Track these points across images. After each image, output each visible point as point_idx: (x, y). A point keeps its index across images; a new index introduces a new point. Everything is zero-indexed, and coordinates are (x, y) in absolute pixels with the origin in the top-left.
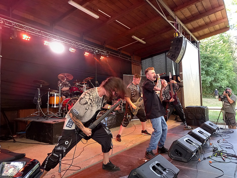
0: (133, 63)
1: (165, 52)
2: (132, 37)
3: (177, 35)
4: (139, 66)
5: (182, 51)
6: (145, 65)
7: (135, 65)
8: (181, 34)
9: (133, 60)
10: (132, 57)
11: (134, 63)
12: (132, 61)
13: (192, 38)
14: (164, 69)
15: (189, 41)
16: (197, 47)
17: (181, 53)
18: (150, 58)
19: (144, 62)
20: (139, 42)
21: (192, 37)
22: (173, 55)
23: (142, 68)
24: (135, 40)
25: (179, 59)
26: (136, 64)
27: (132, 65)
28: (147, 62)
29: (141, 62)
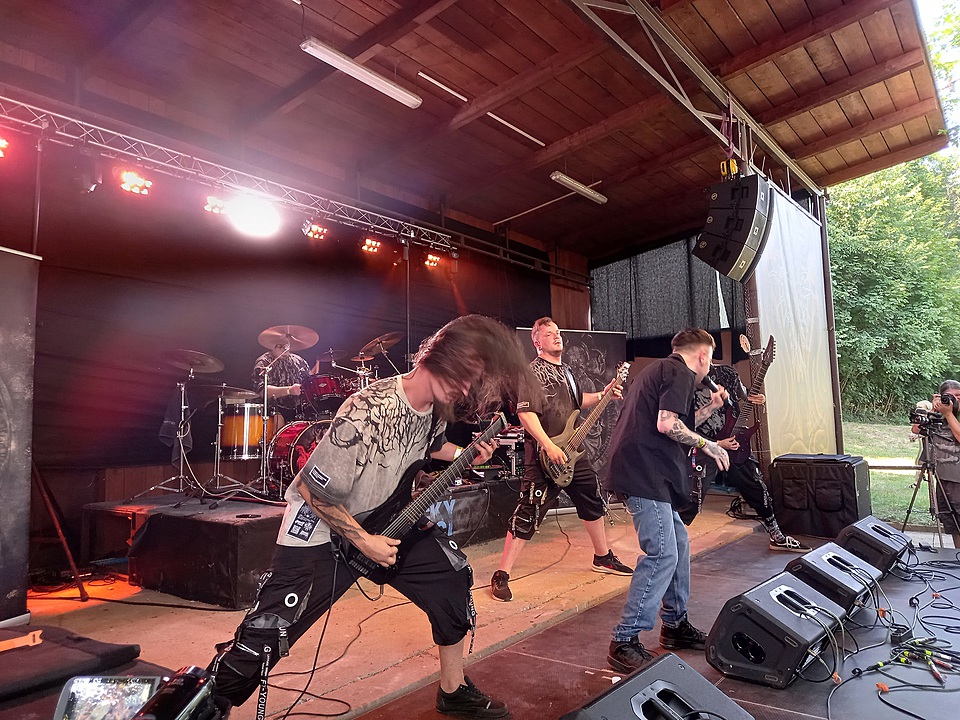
0: (557, 281)
1: (686, 237)
2: (553, 178)
3: (734, 169)
4: (582, 291)
5: (754, 230)
6: (604, 287)
7: (564, 287)
8: (751, 164)
9: (557, 269)
10: (552, 256)
11: (561, 282)
12: (552, 272)
13: (795, 180)
14: (682, 301)
15: (783, 192)
16: (815, 215)
17: (752, 241)
18: (626, 261)
19: (599, 275)
20: (580, 198)
22: (718, 248)
23: (592, 302)
24: (565, 190)
26: (570, 284)
27: (553, 289)
28: (611, 274)
29: (589, 274)
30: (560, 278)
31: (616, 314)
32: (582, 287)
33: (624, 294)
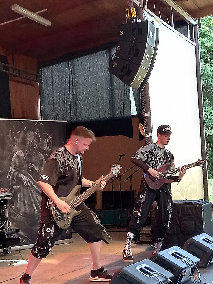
0: (14, 78)
2: (13, 9)
3: (134, 14)
4: (33, 85)
6: (50, 83)
7: (20, 82)
8: (146, 9)
9: (14, 70)
11: (17, 79)
12: (10, 72)
15: (168, 25)
16: (192, 38)
17: (145, 63)
18: (65, 64)
19: (46, 73)
21: (175, 13)
22: (124, 68)
23: (41, 93)
25: (139, 78)
26: (24, 80)
27: (12, 84)
28: (55, 73)
29: (38, 73)
30: (17, 76)
31: (59, 103)
32: (33, 83)
33: (64, 88)
